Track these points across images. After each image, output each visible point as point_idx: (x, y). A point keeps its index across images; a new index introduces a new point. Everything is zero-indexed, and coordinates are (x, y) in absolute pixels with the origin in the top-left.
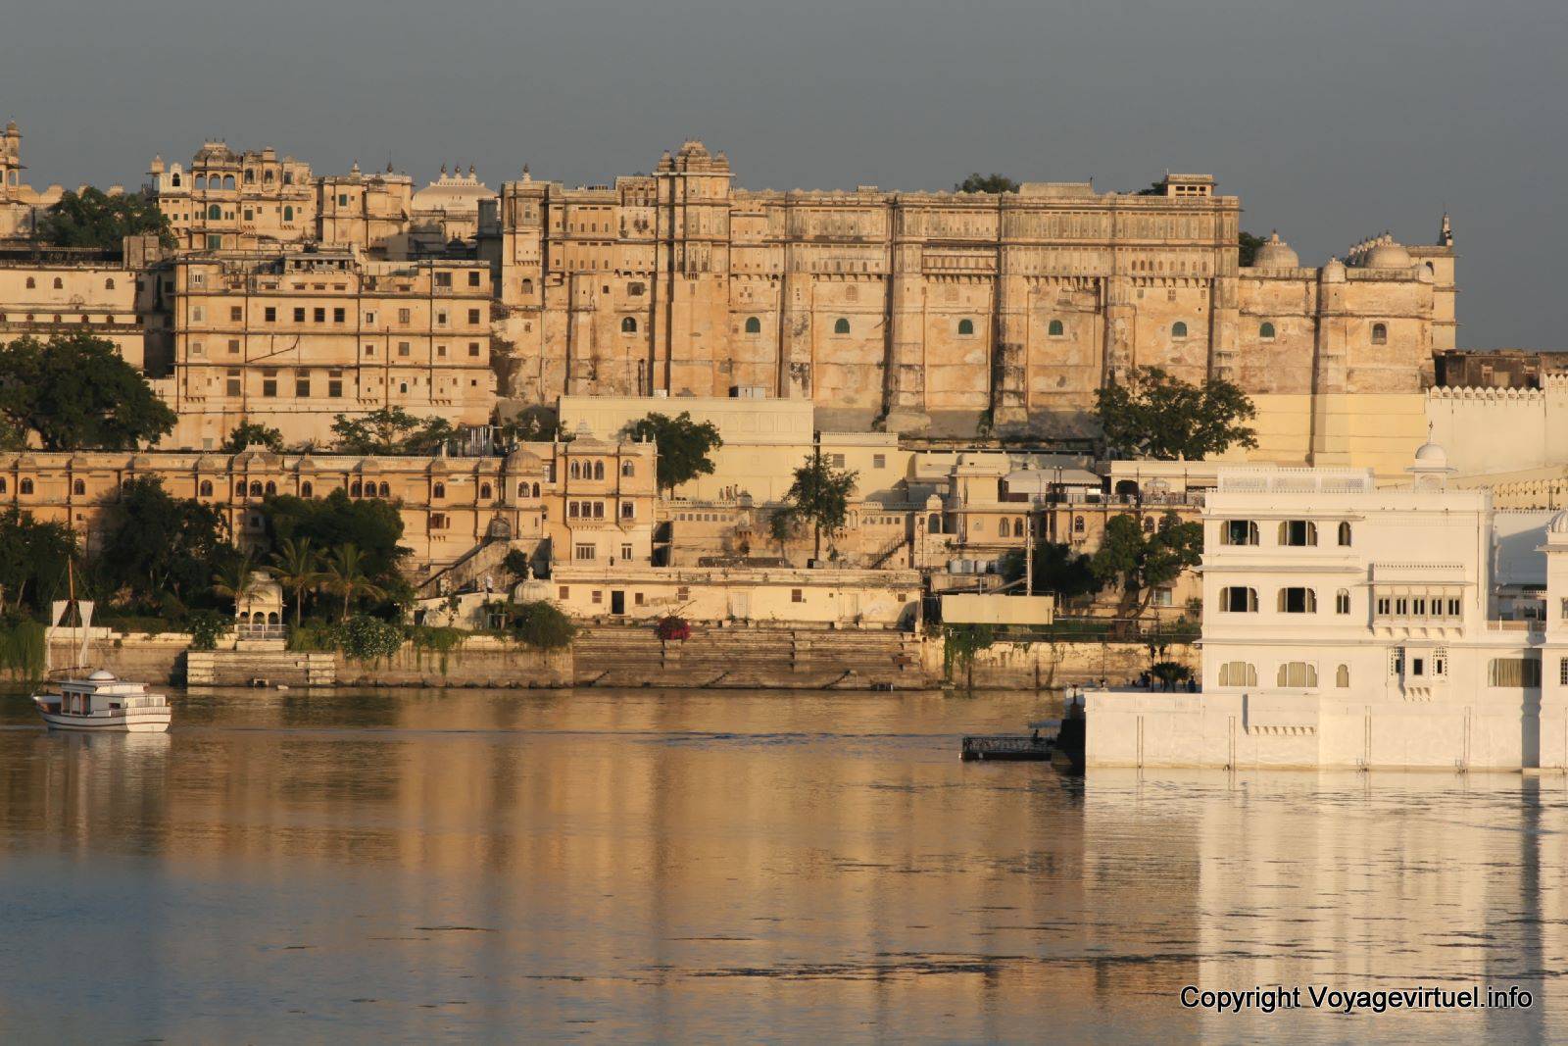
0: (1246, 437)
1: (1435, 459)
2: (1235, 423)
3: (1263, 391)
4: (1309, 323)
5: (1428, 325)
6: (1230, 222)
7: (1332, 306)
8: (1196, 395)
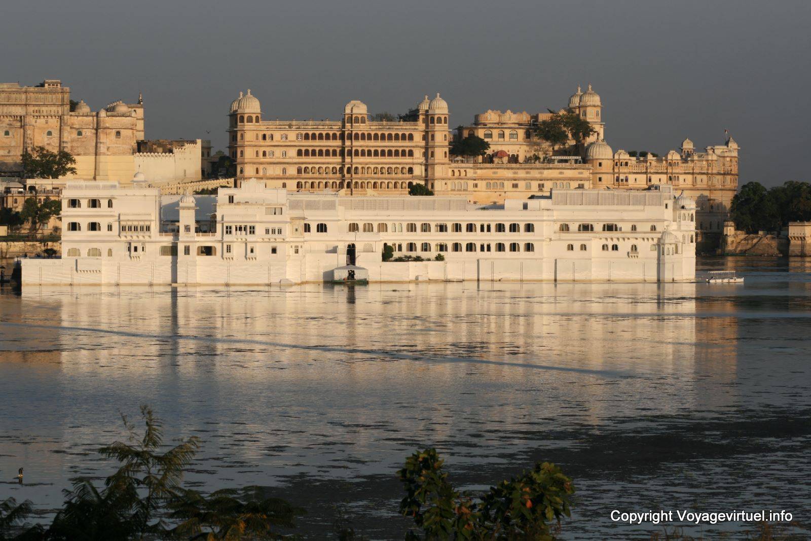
0: (73, 171)
1: (141, 177)
2: (69, 166)
3: (78, 155)
4: (94, 131)
5: (135, 132)
6: (66, 96)
7: (102, 125)
8: (55, 156)
